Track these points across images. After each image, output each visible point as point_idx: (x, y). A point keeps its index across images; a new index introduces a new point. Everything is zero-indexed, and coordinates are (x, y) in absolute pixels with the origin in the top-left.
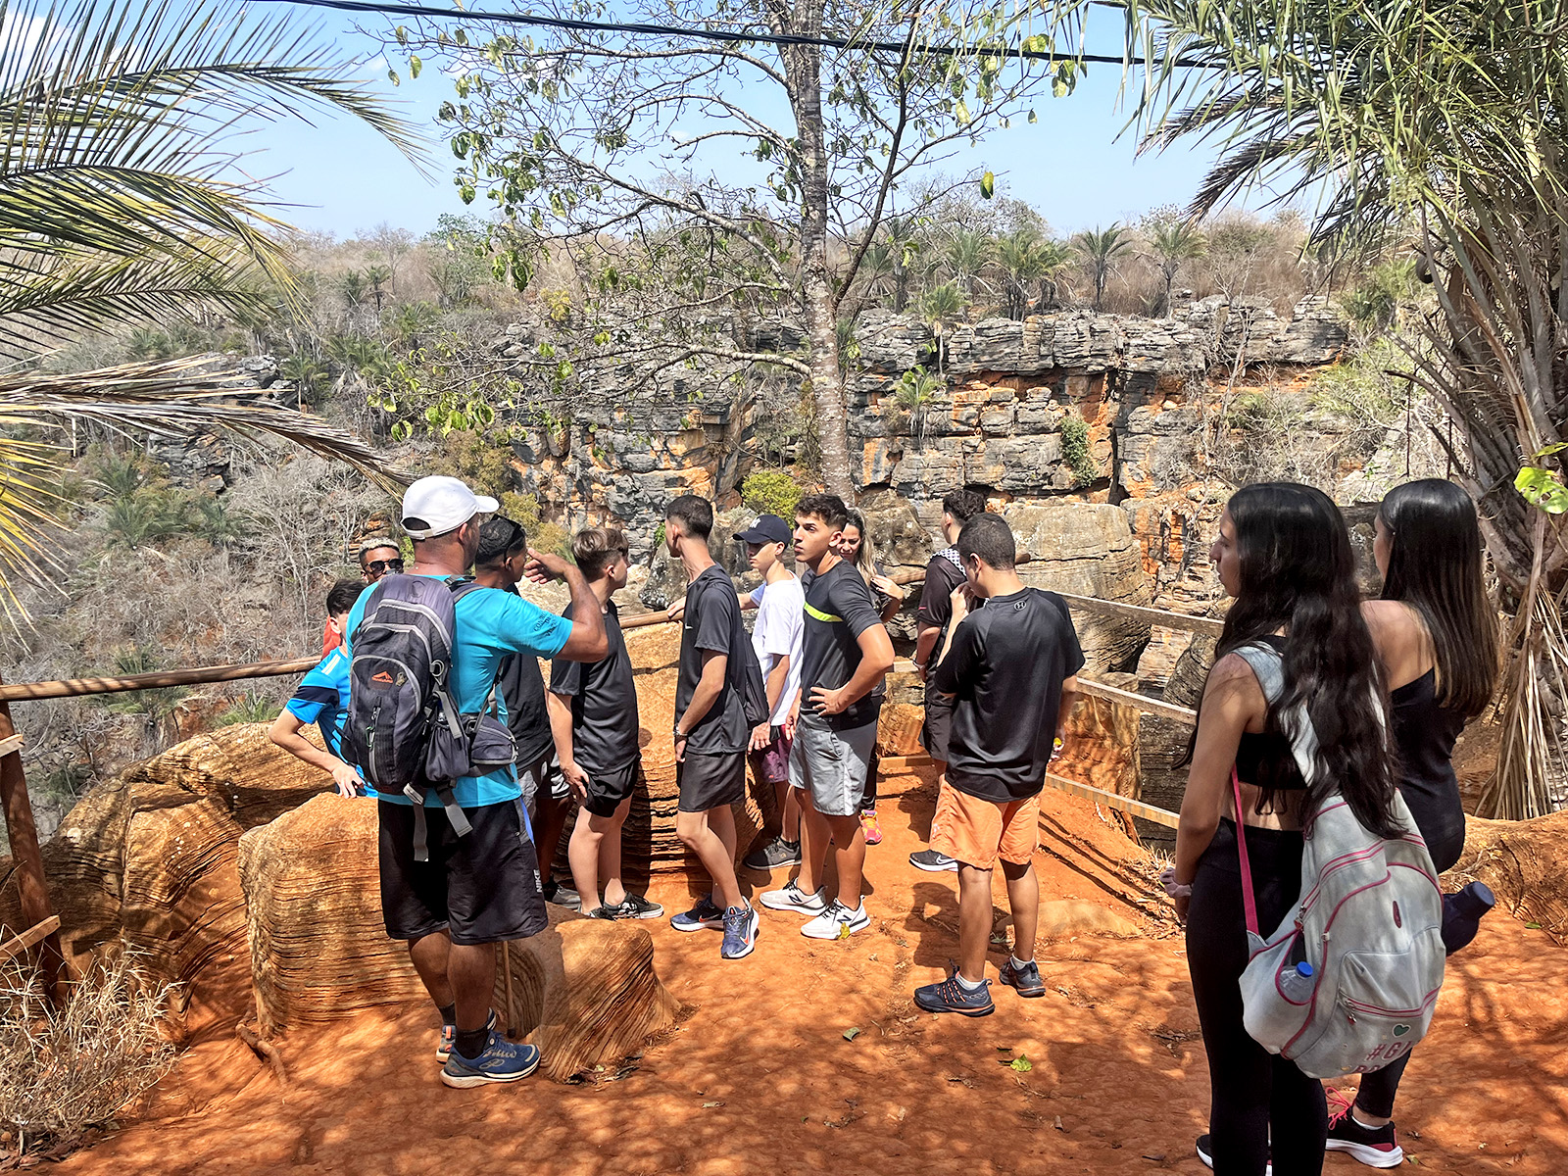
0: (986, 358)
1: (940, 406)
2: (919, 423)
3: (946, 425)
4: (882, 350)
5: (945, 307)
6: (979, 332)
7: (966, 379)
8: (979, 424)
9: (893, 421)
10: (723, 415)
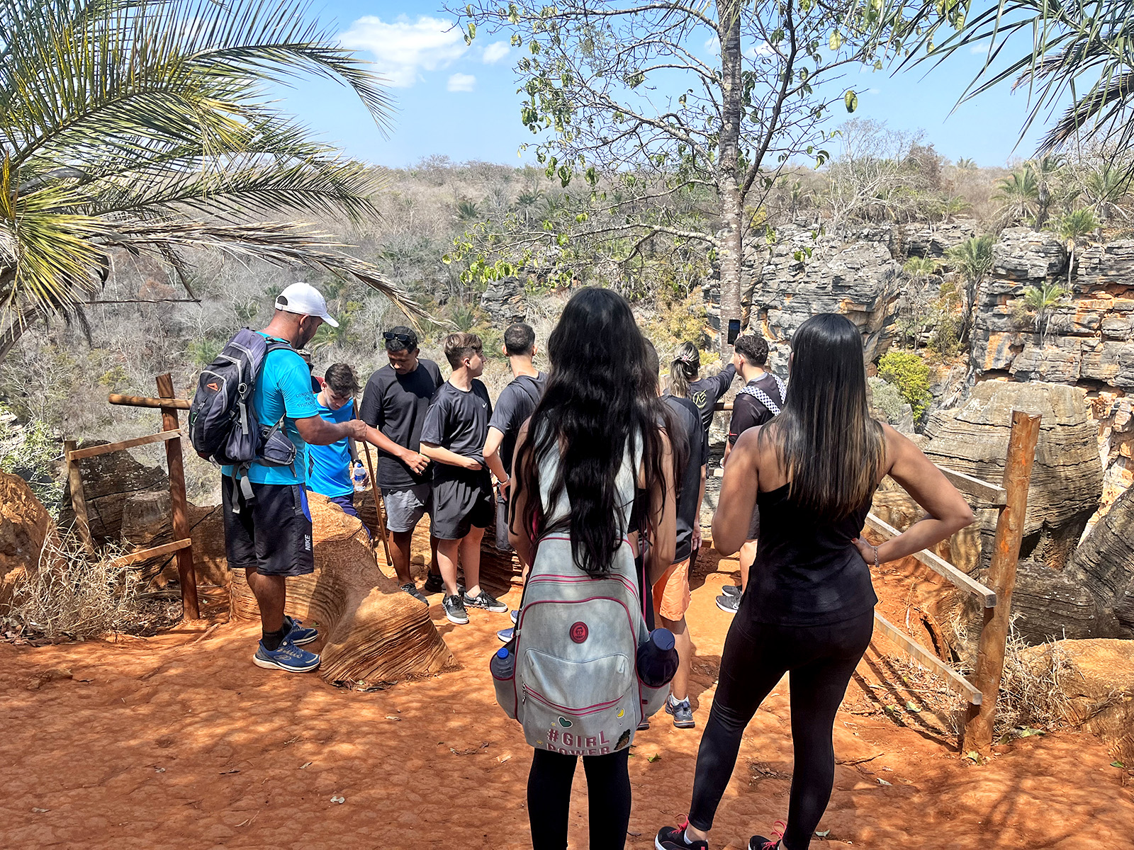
0: (1113, 273)
1: (1065, 310)
2: (1043, 323)
3: (1068, 326)
4: (1016, 261)
5: (1080, 227)
6: (1109, 250)
7: (1091, 290)
8: (1100, 328)
9: (1018, 319)
10: (869, 305)
